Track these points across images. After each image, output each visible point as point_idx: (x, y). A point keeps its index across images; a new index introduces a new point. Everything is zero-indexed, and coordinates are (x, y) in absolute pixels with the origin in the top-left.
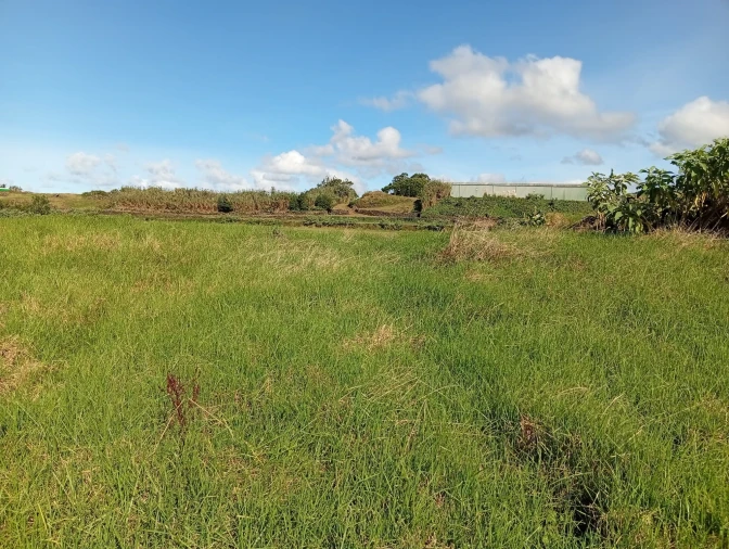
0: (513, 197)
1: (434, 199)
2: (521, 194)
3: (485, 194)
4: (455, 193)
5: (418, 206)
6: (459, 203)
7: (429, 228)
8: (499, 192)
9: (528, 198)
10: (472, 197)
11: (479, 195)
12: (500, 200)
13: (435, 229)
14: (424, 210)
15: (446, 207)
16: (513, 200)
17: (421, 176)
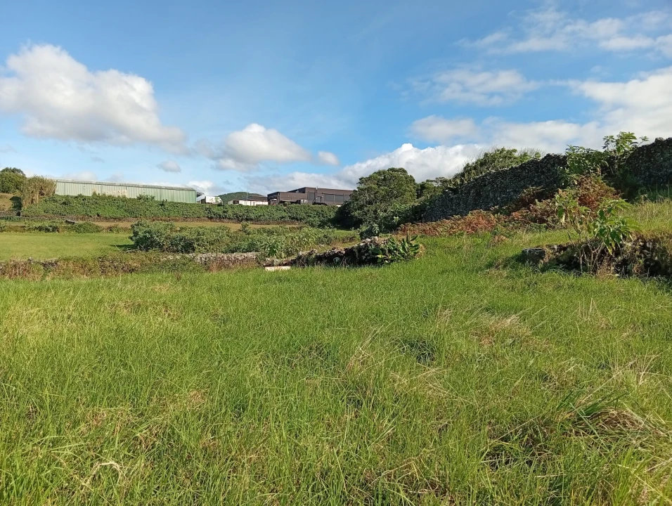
0: (124, 197)
1: (37, 197)
2: (132, 194)
3: (94, 194)
4: (60, 191)
5: (18, 203)
6: (67, 201)
7: (40, 229)
8: (109, 191)
9: (140, 198)
10: (80, 196)
11: (88, 193)
12: (111, 200)
13: (47, 230)
14: (25, 208)
15: (51, 205)
16: (124, 200)
17: (14, 171)
